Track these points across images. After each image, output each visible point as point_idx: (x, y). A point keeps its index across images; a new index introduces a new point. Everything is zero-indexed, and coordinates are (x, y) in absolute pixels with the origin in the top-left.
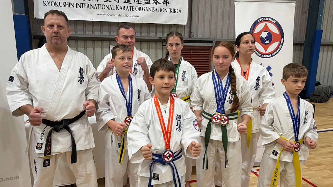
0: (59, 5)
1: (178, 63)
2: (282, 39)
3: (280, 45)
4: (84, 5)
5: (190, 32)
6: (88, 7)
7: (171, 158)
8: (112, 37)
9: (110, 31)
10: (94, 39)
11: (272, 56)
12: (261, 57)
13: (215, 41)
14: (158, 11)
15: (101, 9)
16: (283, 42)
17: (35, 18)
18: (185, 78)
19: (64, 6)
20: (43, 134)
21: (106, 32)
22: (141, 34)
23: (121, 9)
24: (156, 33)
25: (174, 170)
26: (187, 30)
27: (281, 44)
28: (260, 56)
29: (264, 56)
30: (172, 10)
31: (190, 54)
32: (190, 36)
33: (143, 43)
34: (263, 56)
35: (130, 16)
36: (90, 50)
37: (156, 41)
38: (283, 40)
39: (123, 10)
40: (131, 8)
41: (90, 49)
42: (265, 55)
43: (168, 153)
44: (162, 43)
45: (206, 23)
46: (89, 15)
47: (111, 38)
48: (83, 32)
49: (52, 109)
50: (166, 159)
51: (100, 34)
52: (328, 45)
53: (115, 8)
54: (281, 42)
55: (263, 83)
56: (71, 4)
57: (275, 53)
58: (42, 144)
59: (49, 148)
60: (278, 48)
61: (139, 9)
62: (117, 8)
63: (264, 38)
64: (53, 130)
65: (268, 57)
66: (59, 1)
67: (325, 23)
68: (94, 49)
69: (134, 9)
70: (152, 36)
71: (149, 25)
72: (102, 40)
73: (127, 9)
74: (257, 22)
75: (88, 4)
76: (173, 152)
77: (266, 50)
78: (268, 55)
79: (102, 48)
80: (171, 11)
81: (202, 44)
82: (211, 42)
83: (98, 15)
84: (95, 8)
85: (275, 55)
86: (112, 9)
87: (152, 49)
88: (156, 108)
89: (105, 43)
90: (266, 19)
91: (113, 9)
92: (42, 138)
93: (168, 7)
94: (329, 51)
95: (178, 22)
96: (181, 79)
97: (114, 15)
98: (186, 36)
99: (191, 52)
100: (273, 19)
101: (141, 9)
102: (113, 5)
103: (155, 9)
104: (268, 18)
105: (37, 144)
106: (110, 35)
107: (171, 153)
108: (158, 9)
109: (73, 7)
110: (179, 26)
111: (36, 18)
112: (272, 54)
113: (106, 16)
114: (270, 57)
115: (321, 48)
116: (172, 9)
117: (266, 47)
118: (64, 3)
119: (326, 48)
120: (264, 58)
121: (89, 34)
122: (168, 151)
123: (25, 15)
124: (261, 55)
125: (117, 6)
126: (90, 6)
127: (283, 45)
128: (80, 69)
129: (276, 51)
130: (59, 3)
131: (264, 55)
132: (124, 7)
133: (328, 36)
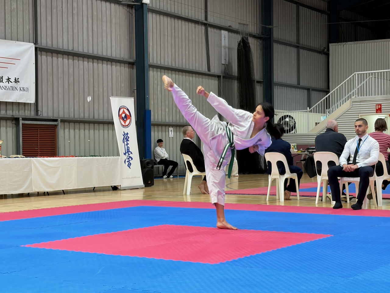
2: (131, 118)
5: (37, 110)
13: (60, 120)
14: (10, 90)
24: (6, 111)
31: (38, 133)
32: (37, 115)
44: (12, 121)
52: (158, 125)
70: (3, 114)
74: (120, 108)
80: (20, 89)
81: (49, 122)
82: (56, 120)
93: (18, 86)
94: (160, 131)
98: (32, 114)
99: (39, 130)
116: (22, 88)
133: (157, 115)
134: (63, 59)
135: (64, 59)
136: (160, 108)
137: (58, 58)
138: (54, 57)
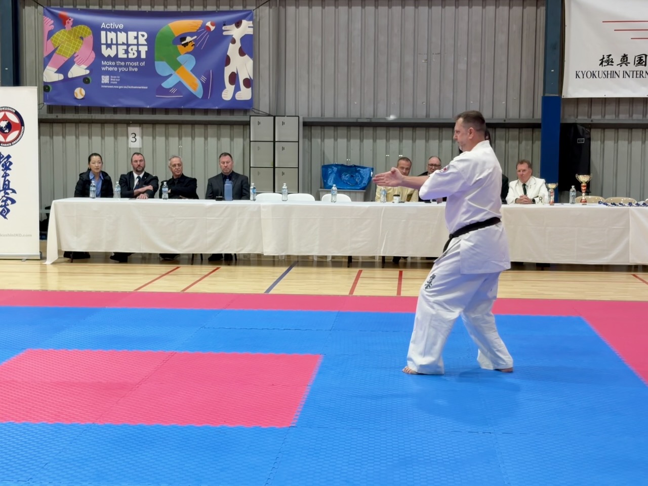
0: (597, 76)
4: (635, 73)
6: (641, 76)
17: (562, 97)
19: (604, 77)
46: (643, 88)
56: (616, 72)
66: (598, 70)
75: (641, 72)
109: (619, 77)
111: (564, 97)
118: (605, 72)
123: (558, 95)
126: (644, 75)
130: (597, 72)
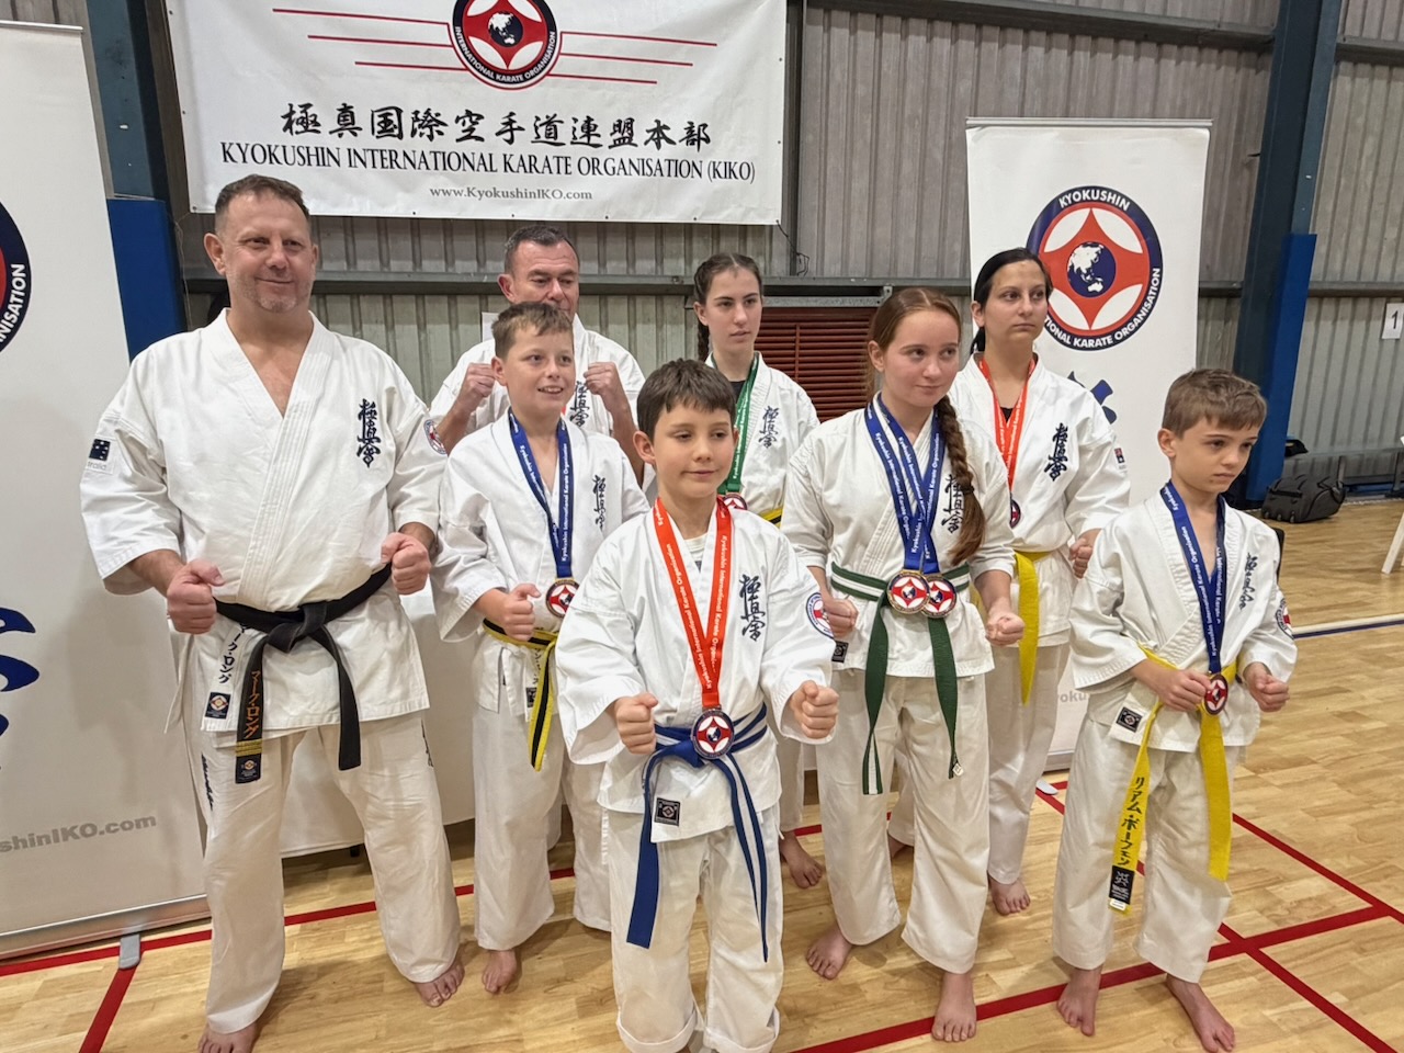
0: (281, 159)
1: (744, 378)
2: (1154, 275)
3: (1145, 300)
4: (377, 155)
5: (794, 254)
6: (394, 164)
7: (723, 744)
8: (490, 281)
9: (481, 257)
10: (422, 291)
11: (1116, 342)
12: (1071, 346)
13: (890, 289)
14: (665, 172)
15: (445, 169)
16: (1159, 287)
17: (192, 211)
18: (776, 437)
19: (301, 161)
20: (229, 661)
21: (466, 259)
22: (602, 264)
23: (521, 169)
24: (660, 260)
25: (736, 787)
26: (780, 245)
27: (1151, 292)
28: (1068, 342)
29: (1085, 341)
30: (719, 169)
31: (794, 342)
32: (793, 271)
33: (611, 300)
34: (1080, 343)
35: (557, 194)
36: (407, 333)
37: (660, 293)
38: (1160, 279)
39: (531, 171)
40: (562, 161)
41: (406, 327)
42: (1088, 338)
43: (714, 724)
44: (683, 298)
45: (855, 218)
46: (400, 195)
47: (485, 283)
48: (377, 263)
49: (260, 563)
50: (706, 746)
51: (444, 270)
52: (1337, 295)
53: (498, 164)
54: (1150, 284)
55: (1082, 450)
56: (329, 152)
57: (1125, 331)
58: (228, 697)
59: (256, 714)
60: (1138, 312)
61: (593, 165)
62: (506, 163)
63: (1085, 271)
64: (267, 645)
65: (1099, 348)
66: (281, 143)
67: (1325, 205)
68: (422, 327)
69: (573, 168)
70: (646, 273)
71: (632, 230)
72: (453, 291)
73: (547, 170)
74: (1055, 205)
75: (393, 153)
76: (733, 718)
77: (1090, 320)
78: (1100, 337)
79: (454, 324)
80: (715, 170)
81: (840, 299)
82: (875, 291)
83: (434, 192)
84: (423, 165)
85: (1128, 336)
86: (488, 168)
87: (644, 323)
88: (665, 552)
89: (465, 305)
90: (1090, 194)
91: (492, 170)
92: (226, 674)
93: (705, 156)
94: (1342, 319)
95: (745, 215)
96: (760, 440)
97: (496, 195)
98: (778, 269)
99: (798, 331)
100: (1118, 194)
101: (601, 168)
102: (491, 155)
103: (653, 165)
104: (1098, 192)
105: (211, 699)
106: (482, 270)
107: (722, 723)
108: (664, 165)
109: (338, 163)
110: (750, 229)
111: (197, 211)
112: (1113, 335)
113: (464, 198)
114: (1108, 346)
115: (1311, 308)
116: (723, 165)
117: (1090, 304)
118: (301, 150)
119: (1328, 307)
120: (1084, 349)
121: (400, 268)
122: (713, 714)
123: (153, 199)
124: (1071, 340)
125: (505, 156)
126: (400, 160)
127: (1157, 297)
128: (362, 404)
129: (1131, 320)
130: (281, 149)
131: (1082, 337)
132: (533, 159)
133: (1339, 256)
134: (930, 40)
135: (936, 40)
136: (1359, 229)
137: (905, 37)
138: (889, 31)
